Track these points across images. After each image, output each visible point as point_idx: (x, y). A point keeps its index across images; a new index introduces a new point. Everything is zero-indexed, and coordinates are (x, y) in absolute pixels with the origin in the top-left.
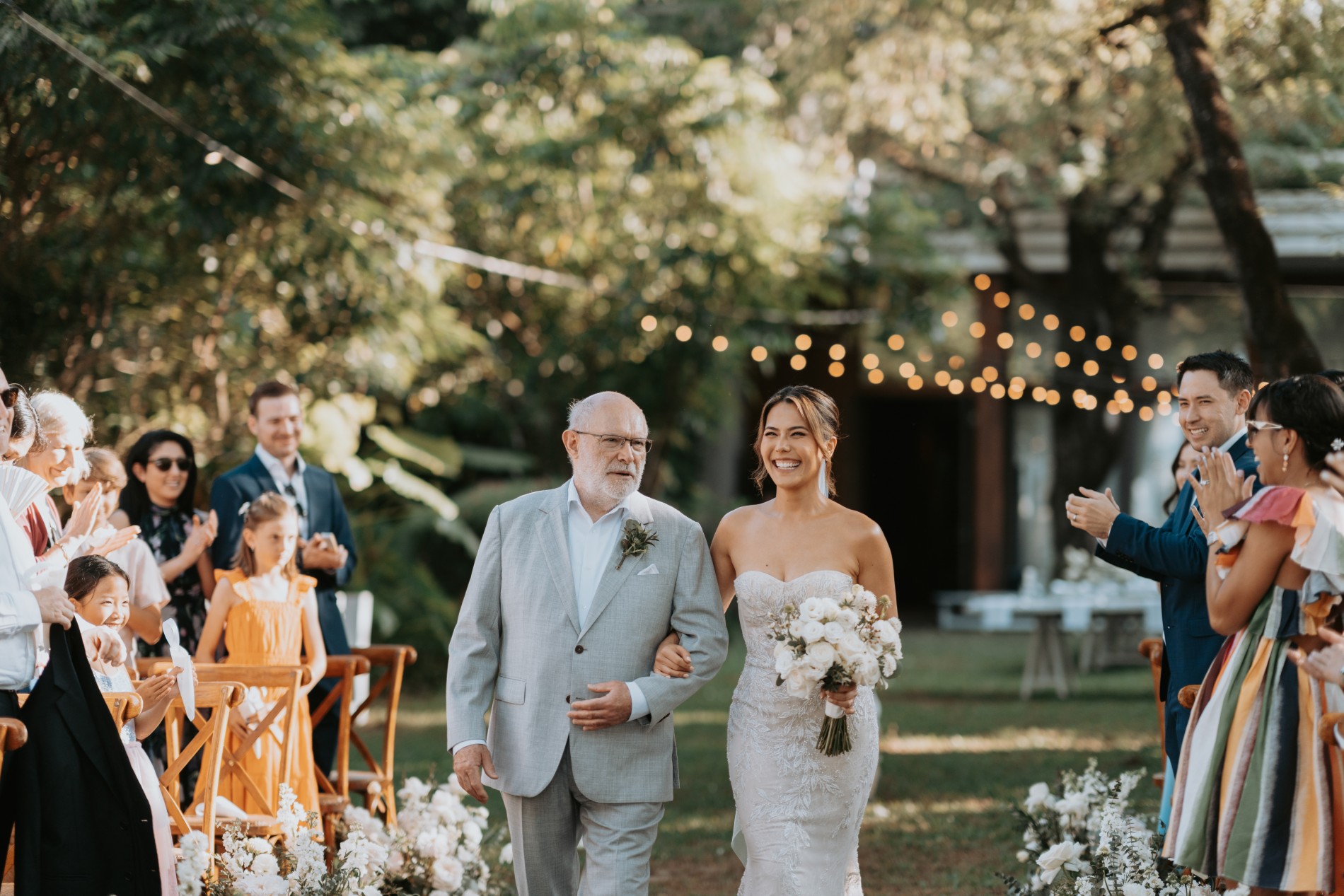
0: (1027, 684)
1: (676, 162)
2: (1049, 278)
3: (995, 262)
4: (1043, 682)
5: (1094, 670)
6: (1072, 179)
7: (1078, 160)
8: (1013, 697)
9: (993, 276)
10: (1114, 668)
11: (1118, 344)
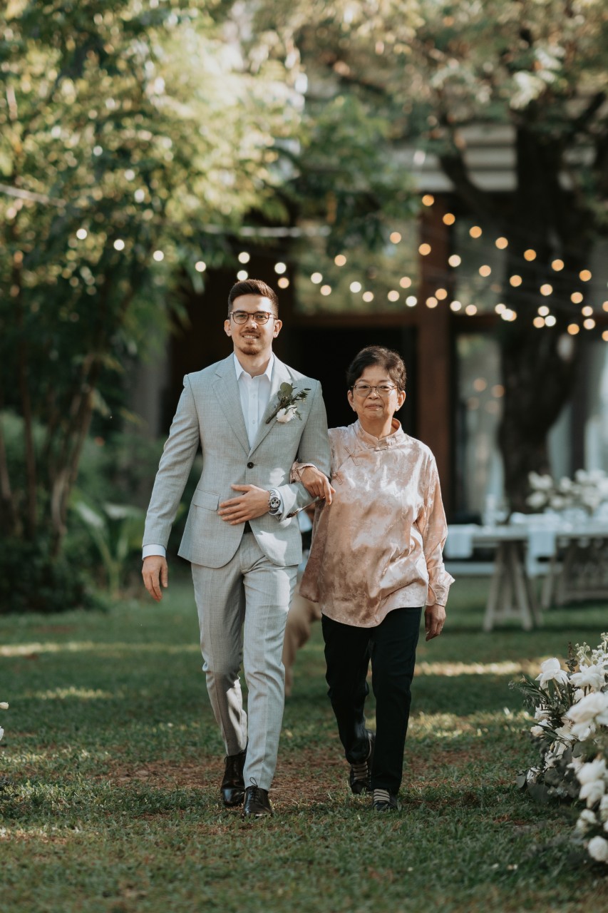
0: (488, 620)
1: (108, 64)
2: (498, 197)
3: (441, 182)
4: (507, 615)
5: (554, 607)
6: (526, 88)
7: (531, 68)
8: (476, 630)
9: (436, 195)
10: (574, 605)
11: (574, 265)
